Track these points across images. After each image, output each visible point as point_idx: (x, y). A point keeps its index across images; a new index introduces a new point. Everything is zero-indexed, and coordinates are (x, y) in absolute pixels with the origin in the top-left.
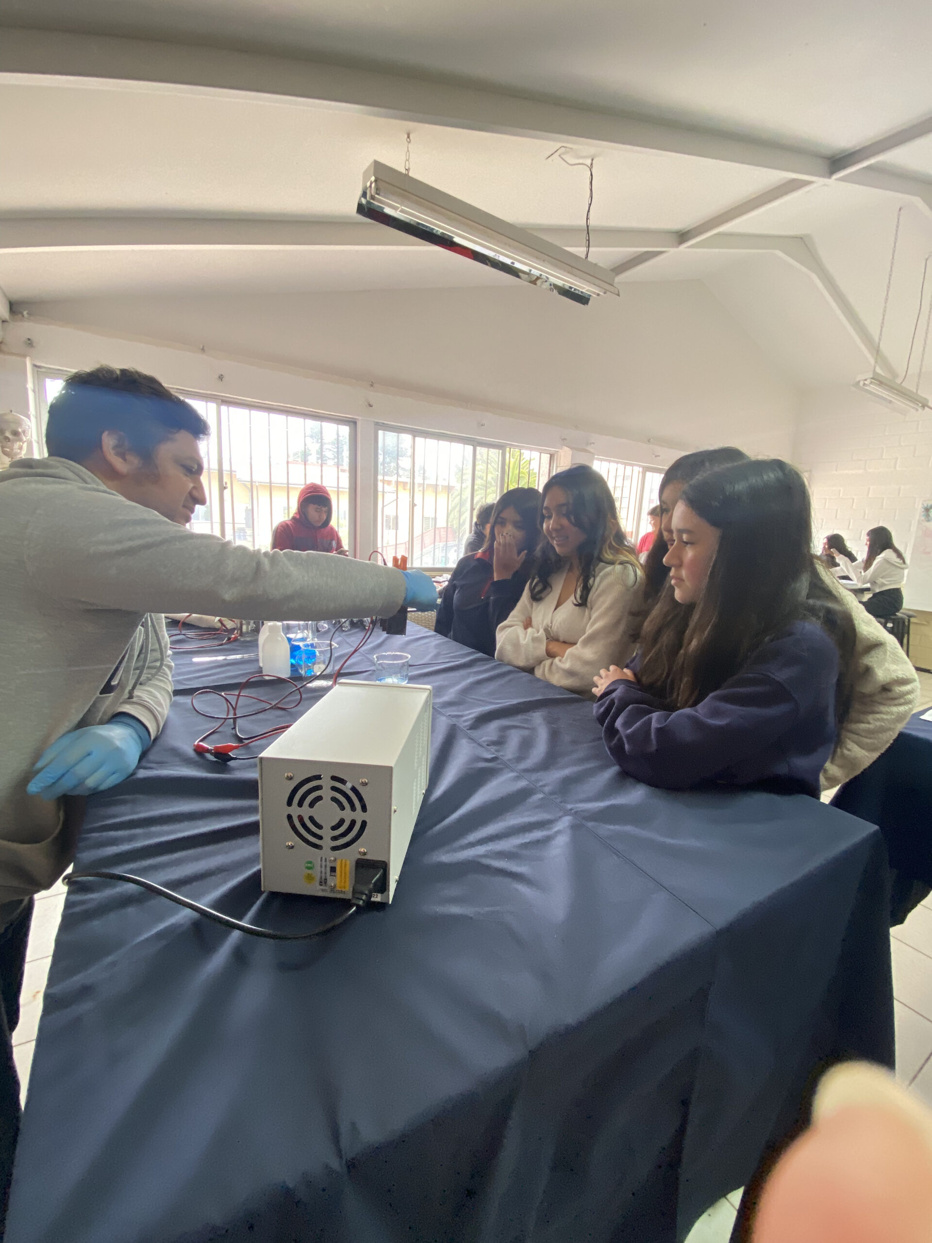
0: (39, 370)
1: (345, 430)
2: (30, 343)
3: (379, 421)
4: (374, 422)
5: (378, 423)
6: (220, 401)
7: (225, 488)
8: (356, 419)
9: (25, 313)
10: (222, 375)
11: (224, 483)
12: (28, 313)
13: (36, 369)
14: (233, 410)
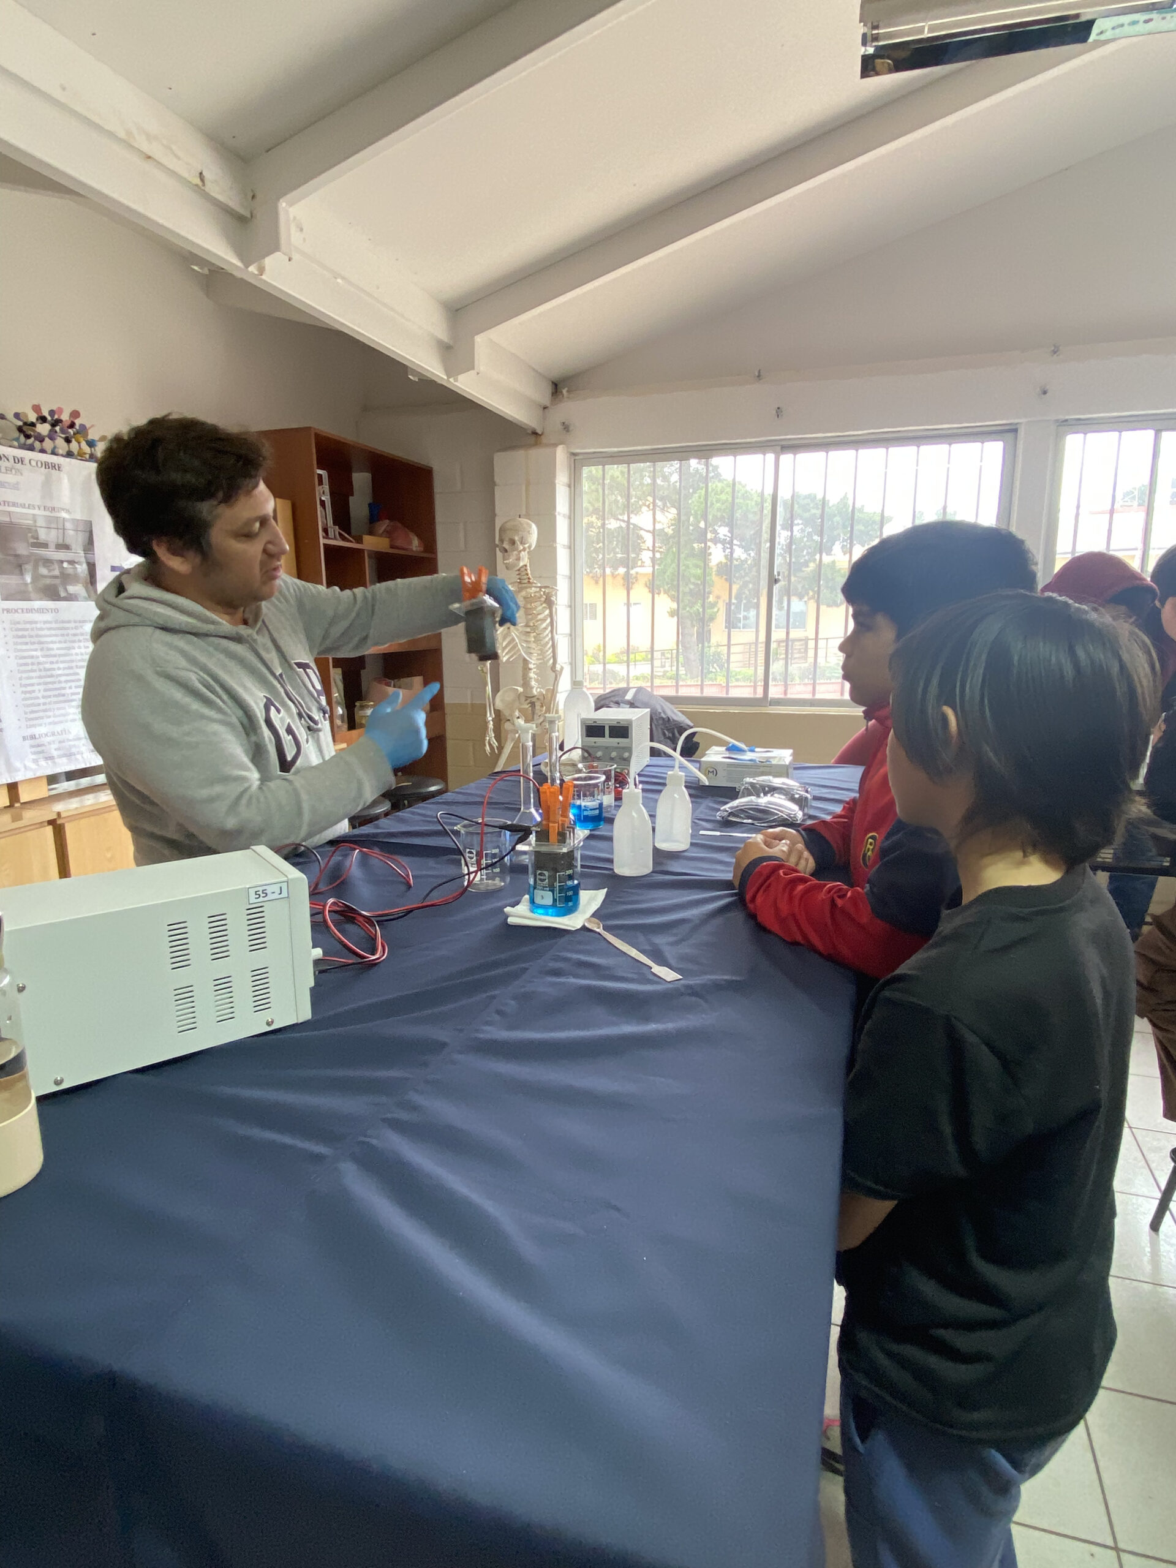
0: (577, 458)
1: (995, 449)
2: (566, 428)
3: (1067, 417)
4: (1057, 421)
5: (1066, 420)
6: (780, 447)
7: (776, 581)
8: (1017, 424)
9: (565, 391)
10: (778, 408)
11: (776, 573)
12: (568, 391)
13: (573, 458)
14: (804, 458)
